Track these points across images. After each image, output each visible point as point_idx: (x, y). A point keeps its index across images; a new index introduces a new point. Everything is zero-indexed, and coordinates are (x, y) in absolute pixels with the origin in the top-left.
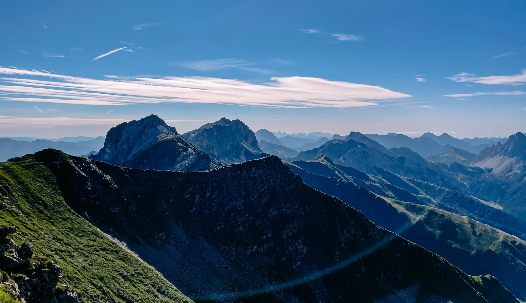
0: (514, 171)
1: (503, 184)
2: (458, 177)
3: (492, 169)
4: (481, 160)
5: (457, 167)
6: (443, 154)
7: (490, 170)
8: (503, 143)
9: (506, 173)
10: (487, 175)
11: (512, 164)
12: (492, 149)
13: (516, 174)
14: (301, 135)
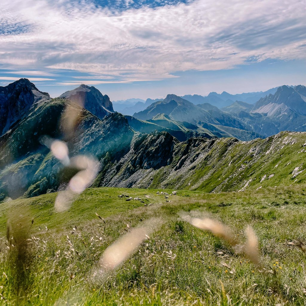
0: (282, 113)
1: (277, 123)
2: (245, 121)
3: (267, 113)
4: (258, 108)
5: (244, 115)
6: (230, 106)
7: (266, 115)
8: (273, 94)
9: (277, 116)
10: (264, 118)
11: (281, 109)
12: (266, 99)
13: (284, 115)
14: (120, 101)
